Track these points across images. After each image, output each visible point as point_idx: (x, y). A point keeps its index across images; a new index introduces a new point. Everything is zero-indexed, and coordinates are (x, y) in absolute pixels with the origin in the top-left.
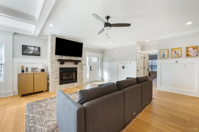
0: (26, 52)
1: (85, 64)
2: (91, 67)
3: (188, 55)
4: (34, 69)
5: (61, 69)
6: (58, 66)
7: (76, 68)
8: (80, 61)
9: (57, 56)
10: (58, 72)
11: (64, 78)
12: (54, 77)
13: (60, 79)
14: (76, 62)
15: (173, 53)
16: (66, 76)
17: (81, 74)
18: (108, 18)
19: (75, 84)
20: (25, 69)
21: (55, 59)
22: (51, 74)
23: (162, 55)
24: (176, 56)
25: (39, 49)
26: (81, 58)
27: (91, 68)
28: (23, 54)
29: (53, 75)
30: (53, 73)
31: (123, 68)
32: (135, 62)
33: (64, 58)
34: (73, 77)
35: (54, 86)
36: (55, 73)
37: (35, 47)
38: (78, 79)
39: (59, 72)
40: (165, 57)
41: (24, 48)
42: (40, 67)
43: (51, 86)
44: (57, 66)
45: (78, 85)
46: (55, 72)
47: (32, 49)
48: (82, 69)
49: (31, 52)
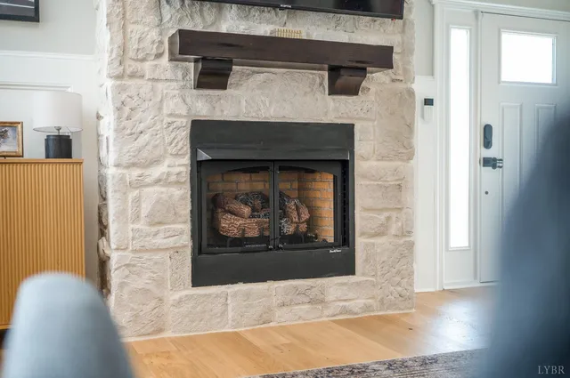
1: (429, 102)
2: (487, 130)
5: (202, 132)
6: (179, 101)
7: (345, 133)
8: (382, 57)
10: (182, 166)
11: (231, 225)
12: (146, 208)
13: (197, 234)
14: (347, 69)
16: (246, 210)
17: (398, 189)
19: (333, 286)
21: (154, 34)
22: (122, 179)
26: (391, 24)
27: (487, 143)
29: (139, 184)
30: (136, 172)
33: (234, 26)
34: (312, 222)
35: (145, 291)
36: (157, 172)
38: (360, 242)
39: (186, 160)
43: (122, 285)
44: (170, 105)
45: (361, 302)
46: (156, 162)
48: (401, 143)
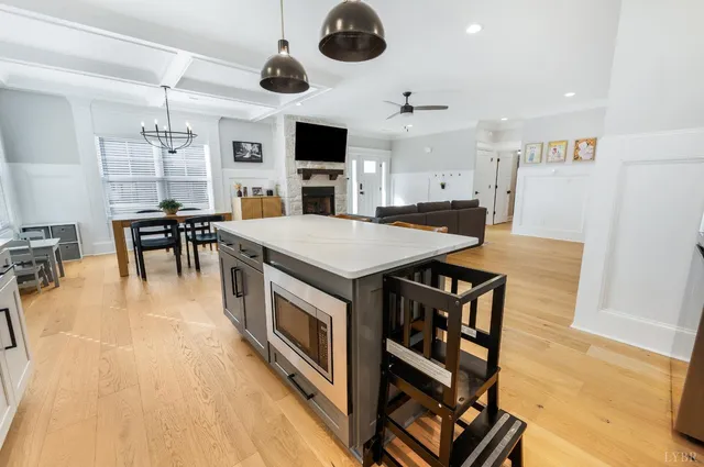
0: (239, 154)
1: (349, 179)
2: (361, 185)
3: (576, 158)
4: (256, 190)
5: (305, 190)
6: (300, 183)
7: (333, 189)
8: (341, 172)
9: (298, 162)
10: (300, 197)
14: (333, 175)
15: (551, 154)
17: (344, 201)
18: (408, 94)
20: (242, 191)
21: (294, 168)
22: (288, 200)
23: (528, 157)
24: (556, 159)
25: (260, 146)
26: (342, 164)
27: (361, 188)
28: (236, 160)
30: (291, 199)
31: (443, 186)
32: (471, 173)
33: (310, 165)
34: (326, 208)
36: (296, 199)
37: (252, 144)
40: (534, 160)
41: (237, 146)
42: (266, 186)
44: (298, 184)
46: (294, 197)
47: (249, 147)
48: (344, 190)
49: (247, 156)
